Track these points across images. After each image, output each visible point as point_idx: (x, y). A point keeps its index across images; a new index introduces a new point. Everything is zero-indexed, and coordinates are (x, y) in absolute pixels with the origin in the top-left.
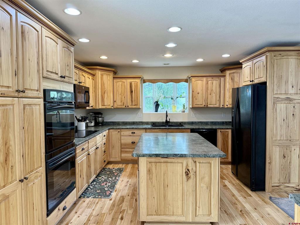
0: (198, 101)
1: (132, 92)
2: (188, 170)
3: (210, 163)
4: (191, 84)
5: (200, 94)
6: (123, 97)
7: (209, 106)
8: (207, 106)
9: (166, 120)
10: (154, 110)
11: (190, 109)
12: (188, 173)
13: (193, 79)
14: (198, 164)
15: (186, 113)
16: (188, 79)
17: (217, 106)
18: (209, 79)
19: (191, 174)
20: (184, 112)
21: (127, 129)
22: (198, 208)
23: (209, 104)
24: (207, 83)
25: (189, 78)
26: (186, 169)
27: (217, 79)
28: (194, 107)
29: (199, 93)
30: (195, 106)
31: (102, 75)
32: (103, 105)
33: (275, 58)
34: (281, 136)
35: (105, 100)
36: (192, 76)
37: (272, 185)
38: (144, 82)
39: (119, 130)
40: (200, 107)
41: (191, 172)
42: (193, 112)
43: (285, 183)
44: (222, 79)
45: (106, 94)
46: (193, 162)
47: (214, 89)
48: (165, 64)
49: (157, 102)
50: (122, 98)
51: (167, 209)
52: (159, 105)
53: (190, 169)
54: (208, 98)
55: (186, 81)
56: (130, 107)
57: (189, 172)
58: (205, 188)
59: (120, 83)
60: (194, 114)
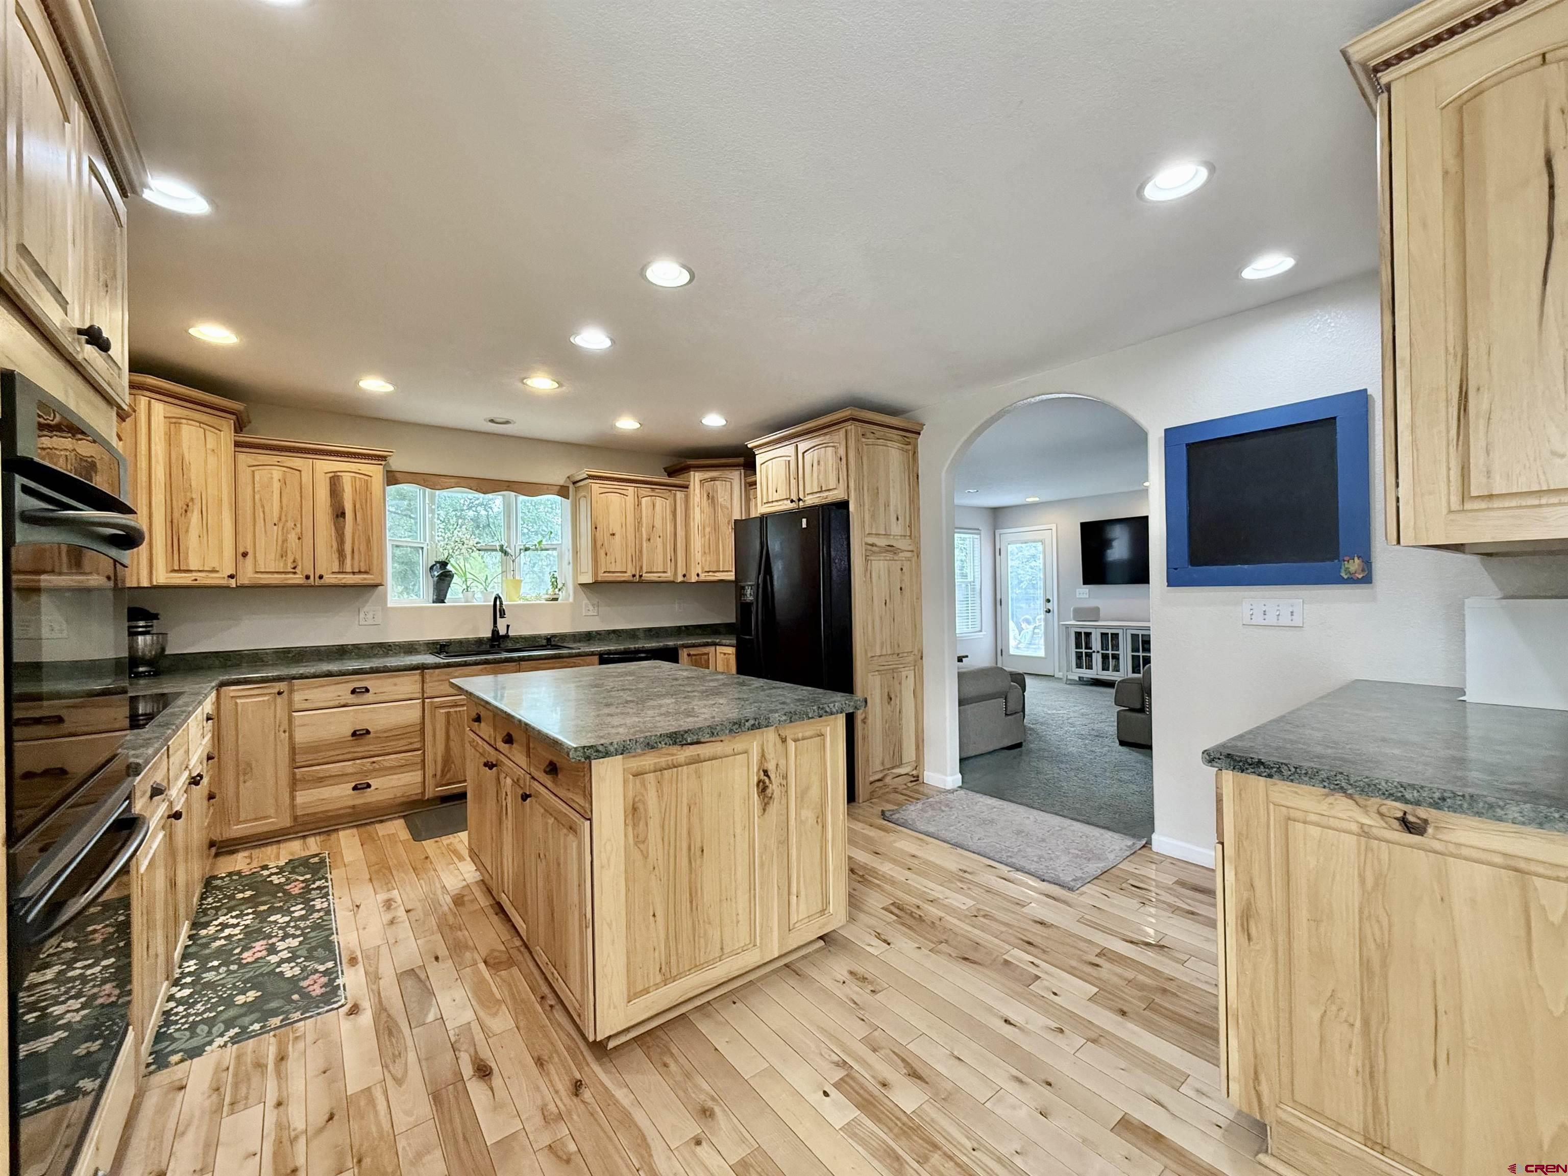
0: (613, 561)
1: (339, 514)
2: (766, 772)
3: (821, 735)
4: (583, 502)
5: (617, 537)
6: (292, 537)
7: (647, 577)
8: (641, 576)
9: (495, 632)
10: (431, 596)
11: (579, 588)
12: (764, 783)
13: (596, 487)
14: (792, 745)
15: (560, 604)
16: (568, 487)
17: (668, 576)
18: (645, 490)
19: (774, 788)
20: (556, 599)
21: (329, 674)
22: (794, 899)
23: (644, 570)
24: (639, 504)
25: (574, 483)
26: (759, 770)
27: (667, 494)
28: (599, 579)
29: (614, 534)
30: (602, 577)
31: (173, 423)
32: (179, 571)
33: (864, 440)
34: (882, 644)
35: (192, 541)
36: (591, 477)
37: (872, 779)
38: (392, 478)
39: (282, 686)
40: (619, 579)
41: (772, 776)
42: (588, 599)
43: (893, 768)
44: (680, 495)
45: (195, 517)
46: (778, 741)
47: (658, 523)
48: (492, 421)
49: (444, 564)
50: (285, 541)
51: (702, 940)
52: (452, 576)
53: (771, 767)
54: (641, 552)
55: (563, 492)
56: (330, 579)
57: (767, 781)
58: (811, 821)
59: (277, 473)
60: (593, 605)
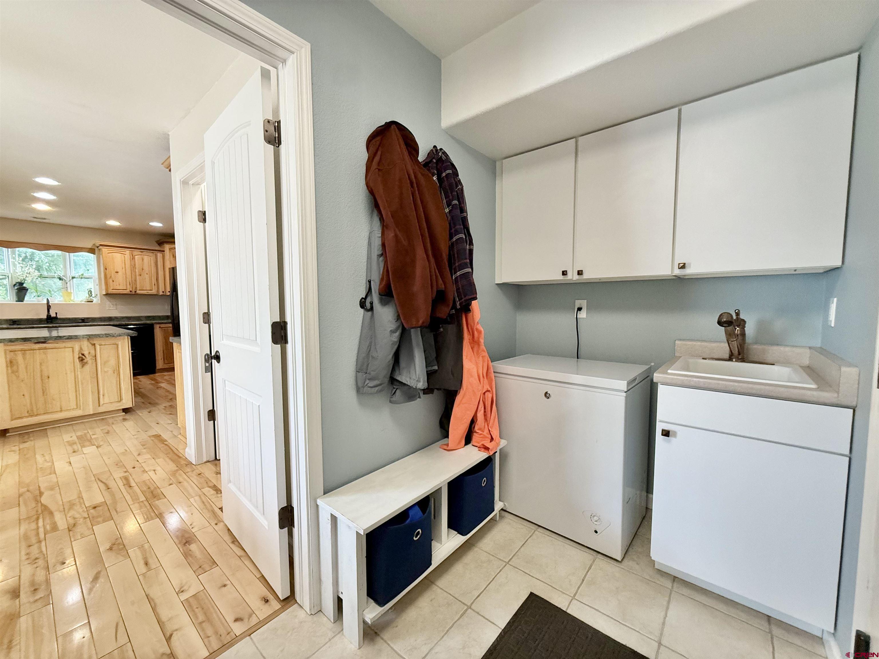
0: (117, 284)
3: (117, 345)
4: (101, 256)
7: (138, 292)
8: (135, 292)
9: (48, 316)
10: (15, 298)
11: (104, 297)
13: (105, 250)
14: (98, 347)
15: (94, 304)
16: (94, 249)
17: (154, 292)
18: (136, 252)
19: (88, 359)
20: (92, 302)
22: (101, 396)
23: (138, 289)
24: (133, 258)
25: (98, 247)
26: (79, 354)
27: (151, 254)
28: (109, 292)
29: (117, 272)
36: (101, 245)
40: (121, 293)
41: (87, 356)
42: (110, 301)
44: (159, 255)
46: (90, 345)
47: (146, 268)
48: (36, 218)
49: (21, 284)
51: (50, 405)
53: (86, 353)
54: (136, 280)
55: (92, 251)
57: (84, 357)
58: (110, 372)
60: (113, 305)
